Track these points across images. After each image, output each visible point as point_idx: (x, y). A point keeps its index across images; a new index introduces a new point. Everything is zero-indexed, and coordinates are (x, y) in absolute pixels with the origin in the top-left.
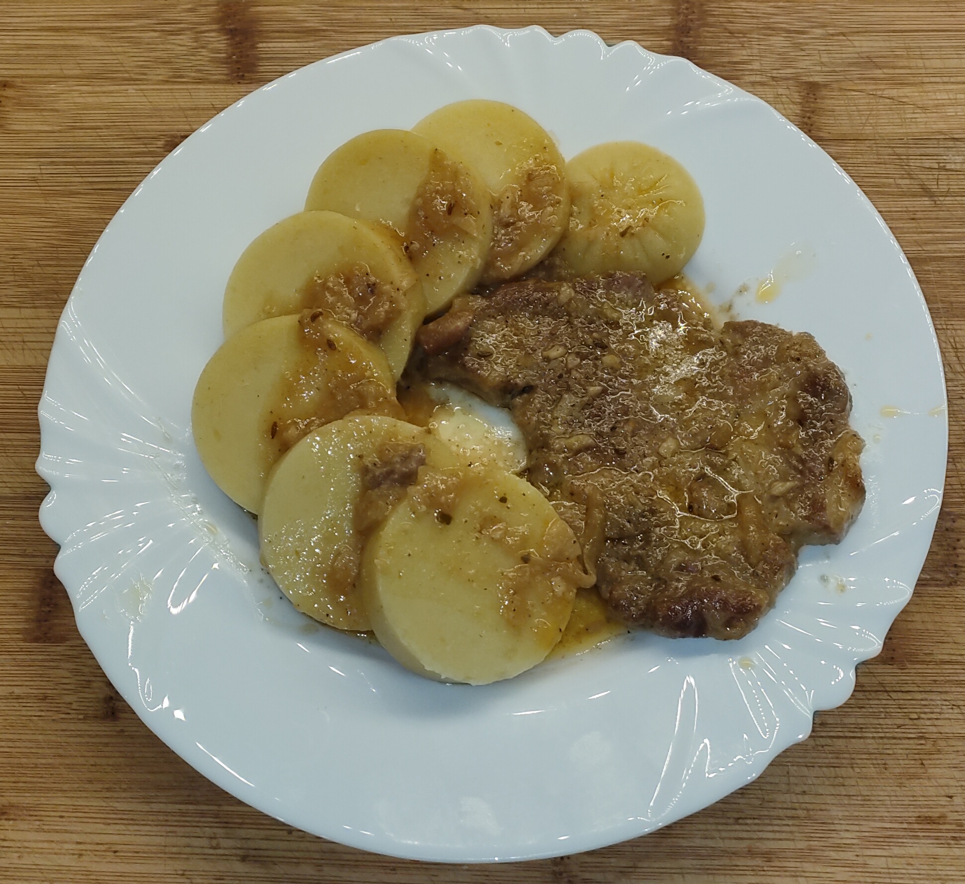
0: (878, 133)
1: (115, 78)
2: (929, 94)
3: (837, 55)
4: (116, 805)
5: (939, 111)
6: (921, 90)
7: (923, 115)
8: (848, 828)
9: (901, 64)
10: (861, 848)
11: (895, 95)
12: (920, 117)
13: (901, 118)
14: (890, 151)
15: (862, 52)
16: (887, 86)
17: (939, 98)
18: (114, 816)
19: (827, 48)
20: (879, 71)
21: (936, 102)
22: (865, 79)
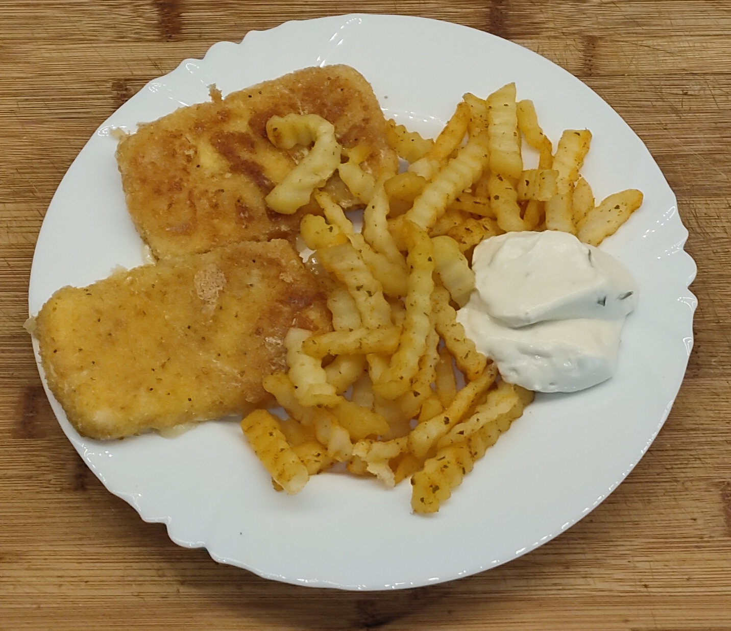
0: (639, 70)
1: (74, 39)
2: (675, 43)
3: (609, 17)
4: (87, 549)
5: (682, 55)
6: (669, 40)
7: (671, 58)
8: (622, 543)
9: (655, 23)
10: (632, 557)
11: (652, 44)
12: (669, 59)
13: (656, 60)
14: (648, 82)
15: (627, 15)
16: (646, 38)
17: (682, 46)
18: (84, 557)
19: (601, 12)
20: (640, 28)
21: (680, 49)
22: (629, 33)
